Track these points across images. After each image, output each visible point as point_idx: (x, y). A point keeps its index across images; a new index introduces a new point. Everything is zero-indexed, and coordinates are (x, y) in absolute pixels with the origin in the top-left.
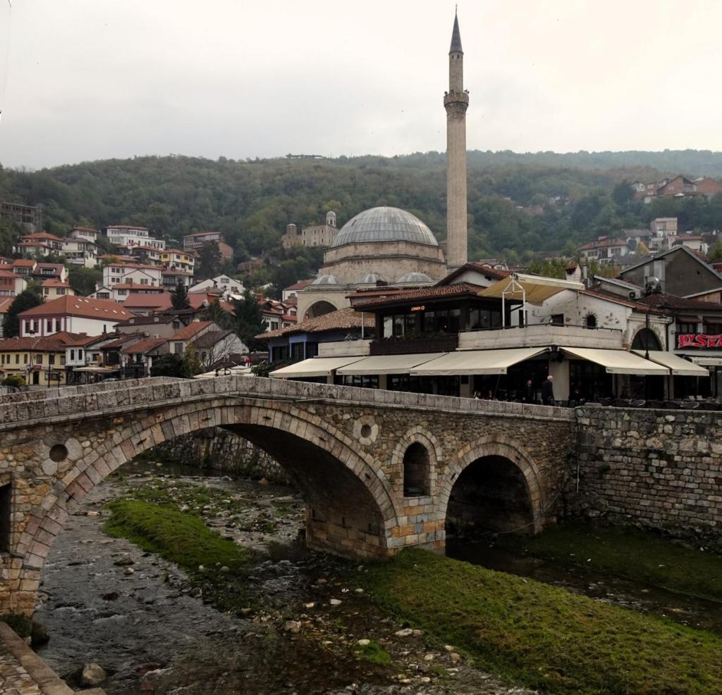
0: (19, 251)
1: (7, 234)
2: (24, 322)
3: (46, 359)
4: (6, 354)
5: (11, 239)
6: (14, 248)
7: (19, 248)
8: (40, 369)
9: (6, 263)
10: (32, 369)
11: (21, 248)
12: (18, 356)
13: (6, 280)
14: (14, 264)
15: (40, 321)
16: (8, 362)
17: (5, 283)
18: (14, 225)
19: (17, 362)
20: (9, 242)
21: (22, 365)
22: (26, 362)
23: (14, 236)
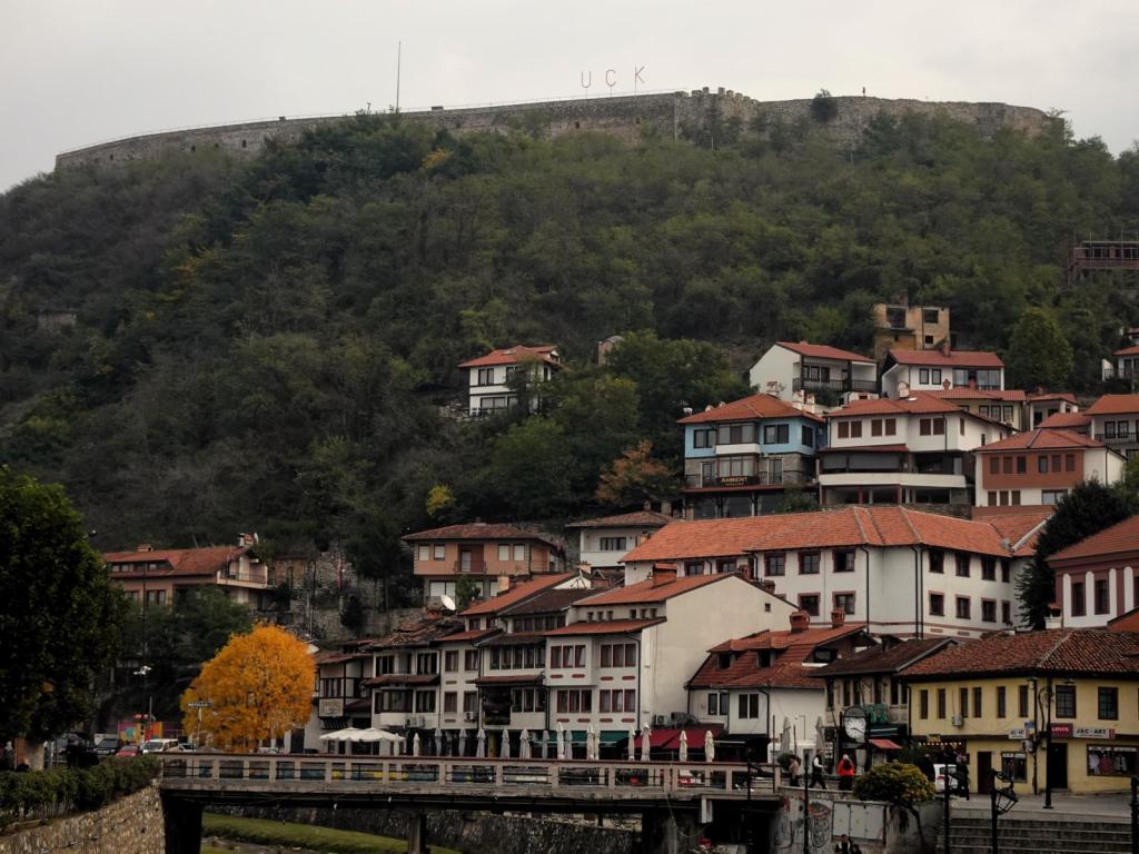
0: (1121, 374)
1: (1086, 326)
2: (1067, 583)
3: (1087, 700)
4: (970, 686)
5: (1097, 340)
6: (1106, 365)
7: (1121, 365)
8: (1068, 735)
9: (1075, 409)
10: (1042, 735)
11: (1127, 362)
12: (1001, 692)
13: (1056, 457)
14: (1091, 411)
15: (1113, 574)
16: (978, 714)
17: (1057, 468)
18: (1113, 299)
19: (1001, 713)
20: (1091, 349)
21: (1014, 724)
22: (1023, 713)
23: (1107, 333)
